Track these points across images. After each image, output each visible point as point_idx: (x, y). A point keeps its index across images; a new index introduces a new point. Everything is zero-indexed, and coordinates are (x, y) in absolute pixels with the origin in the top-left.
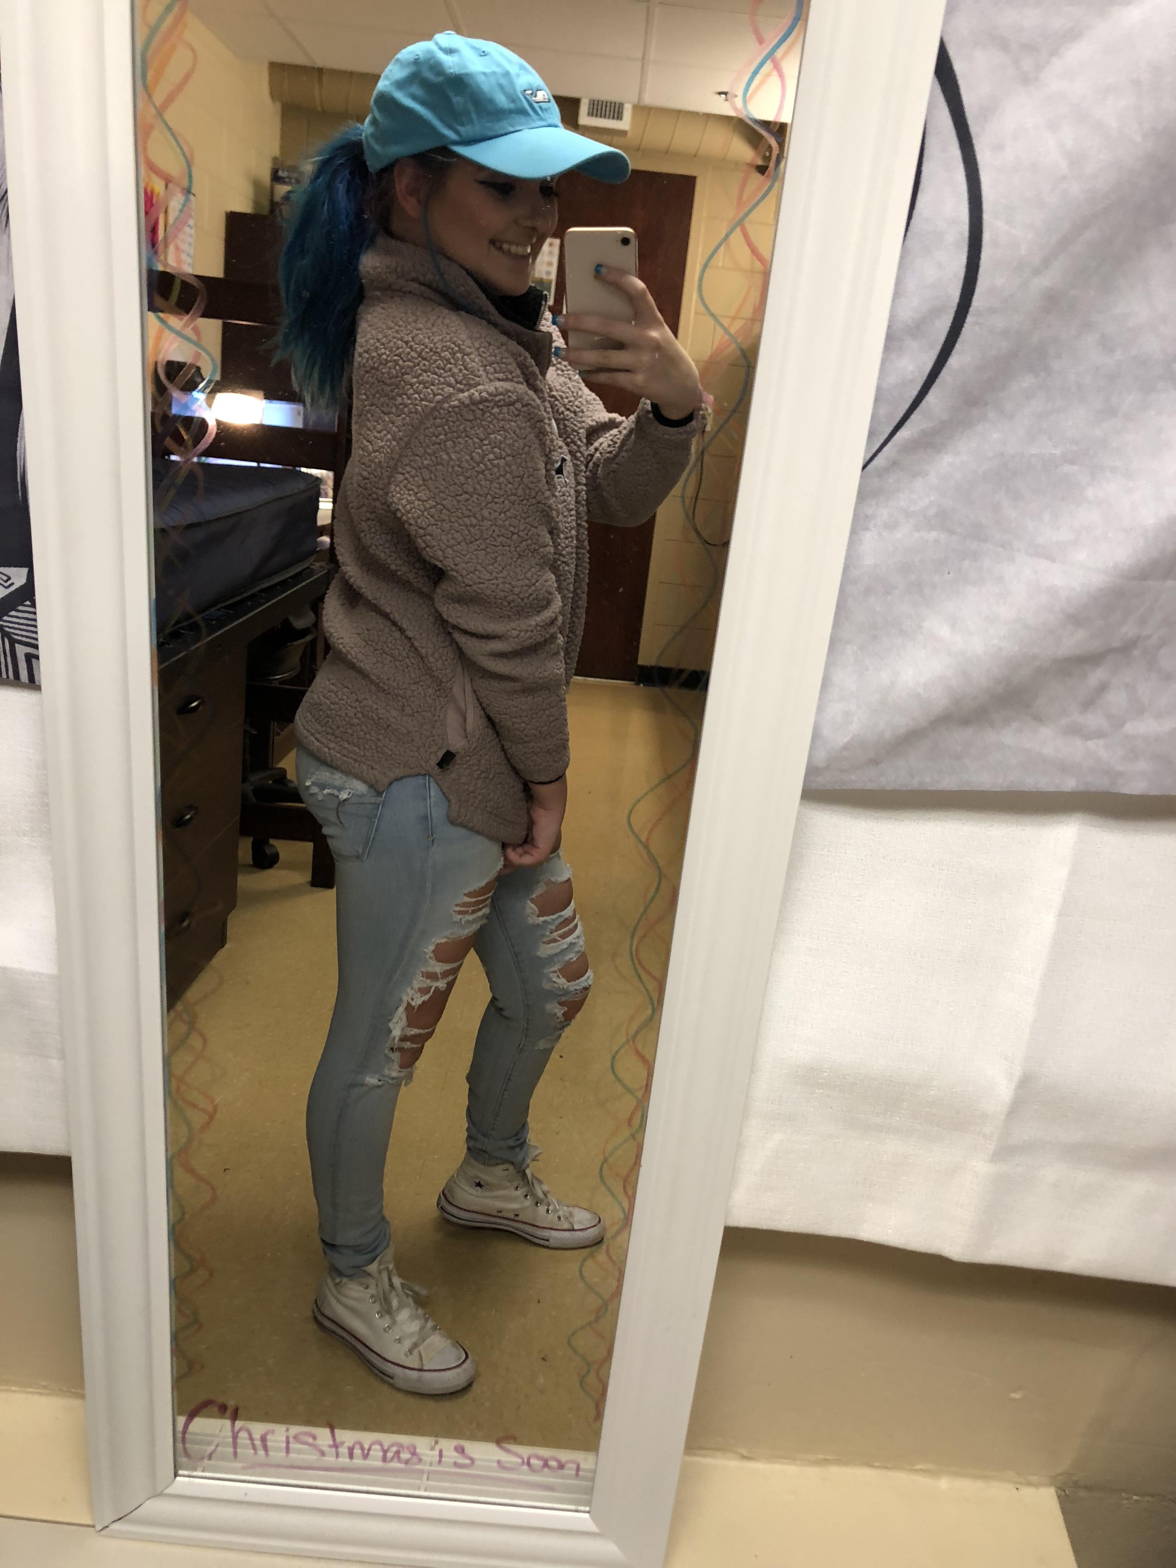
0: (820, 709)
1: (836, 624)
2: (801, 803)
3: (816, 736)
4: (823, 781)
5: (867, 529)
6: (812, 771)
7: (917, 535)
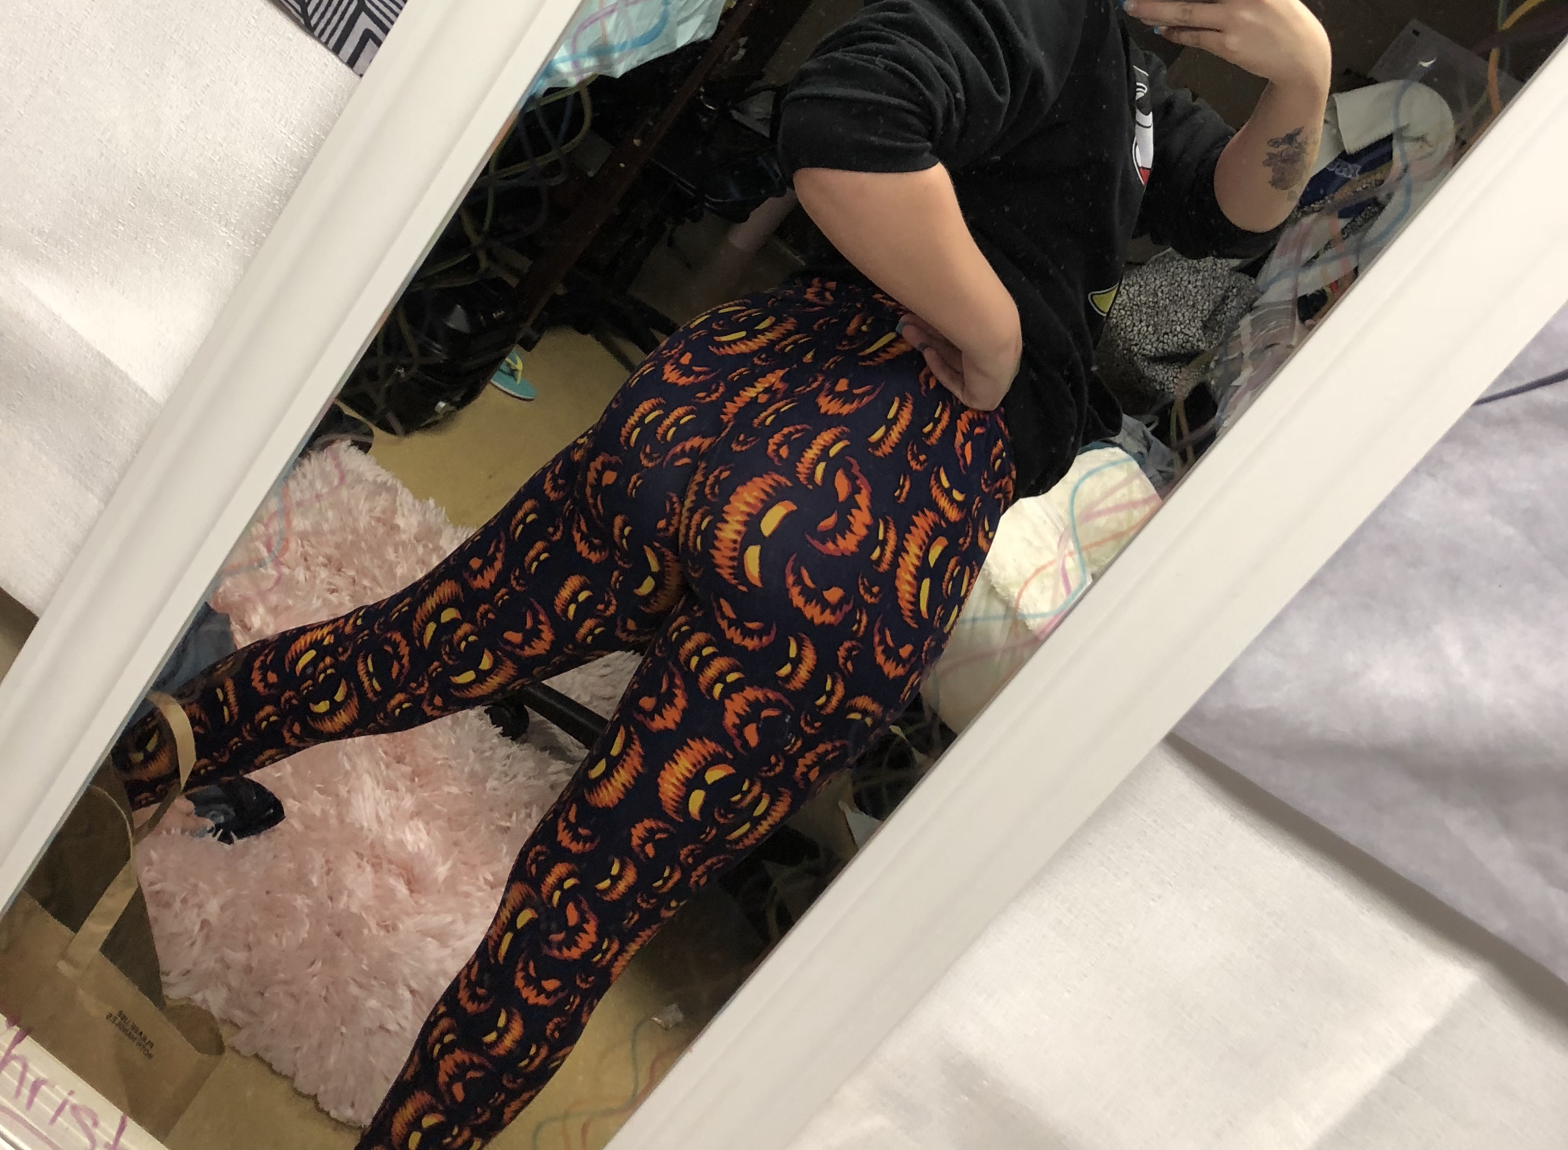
0: (1249, 651)
1: (1331, 564)
2: (1159, 746)
3: (1226, 679)
4: (1197, 736)
5: (1432, 475)
6: (1195, 715)
7: (1488, 518)
